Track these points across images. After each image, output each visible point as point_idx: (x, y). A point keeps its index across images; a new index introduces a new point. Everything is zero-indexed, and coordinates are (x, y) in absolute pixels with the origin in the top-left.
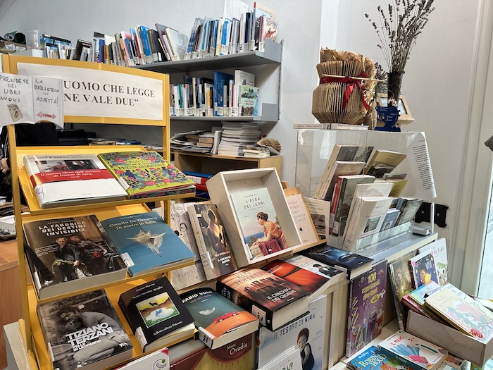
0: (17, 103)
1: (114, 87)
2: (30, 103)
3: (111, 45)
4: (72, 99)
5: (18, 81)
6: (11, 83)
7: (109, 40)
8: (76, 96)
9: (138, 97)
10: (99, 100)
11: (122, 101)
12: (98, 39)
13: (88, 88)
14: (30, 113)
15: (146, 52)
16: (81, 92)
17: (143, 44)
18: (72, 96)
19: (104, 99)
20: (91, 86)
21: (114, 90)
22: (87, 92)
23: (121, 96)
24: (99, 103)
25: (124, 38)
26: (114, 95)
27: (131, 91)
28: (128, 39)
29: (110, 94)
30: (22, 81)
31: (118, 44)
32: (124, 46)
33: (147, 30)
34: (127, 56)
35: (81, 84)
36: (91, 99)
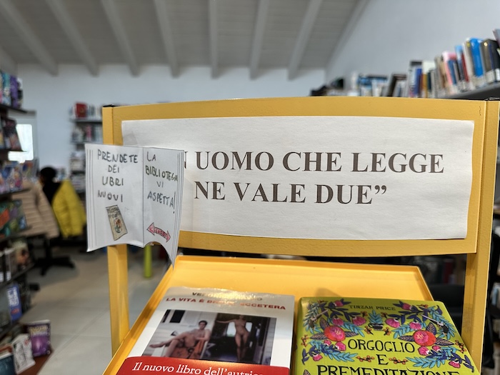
0: (118, 203)
1: (313, 157)
2: (138, 202)
3: (429, 74)
4: (210, 194)
5: (123, 159)
6: (112, 164)
7: (428, 66)
8: (219, 186)
9: (387, 177)
10: (270, 196)
11: (336, 194)
12: (415, 69)
13: (245, 165)
14: (138, 224)
15: (477, 72)
16: (229, 176)
17: (474, 61)
18: (211, 186)
19: (284, 192)
20: (251, 161)
21: (313, 166)
22: (243, 176)
23: (331, 179)
24: (270, 204)
25: (446, 58)
26: (312, 179)
27: (365, 161)
28: (453, 60)
29: (300, 177)
30: (127, 158)
31: (439, 69)
32: (446, 70)
33: (479, 42)
34: (450, 83)
35: (230, 156)
36: (250, 192)
